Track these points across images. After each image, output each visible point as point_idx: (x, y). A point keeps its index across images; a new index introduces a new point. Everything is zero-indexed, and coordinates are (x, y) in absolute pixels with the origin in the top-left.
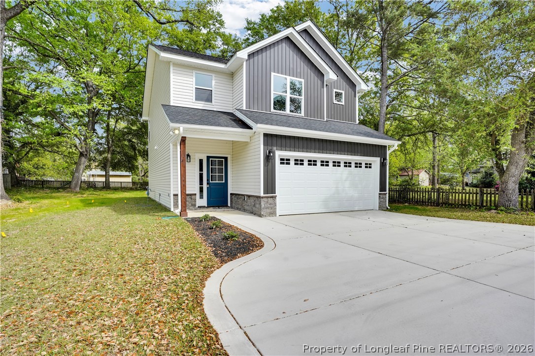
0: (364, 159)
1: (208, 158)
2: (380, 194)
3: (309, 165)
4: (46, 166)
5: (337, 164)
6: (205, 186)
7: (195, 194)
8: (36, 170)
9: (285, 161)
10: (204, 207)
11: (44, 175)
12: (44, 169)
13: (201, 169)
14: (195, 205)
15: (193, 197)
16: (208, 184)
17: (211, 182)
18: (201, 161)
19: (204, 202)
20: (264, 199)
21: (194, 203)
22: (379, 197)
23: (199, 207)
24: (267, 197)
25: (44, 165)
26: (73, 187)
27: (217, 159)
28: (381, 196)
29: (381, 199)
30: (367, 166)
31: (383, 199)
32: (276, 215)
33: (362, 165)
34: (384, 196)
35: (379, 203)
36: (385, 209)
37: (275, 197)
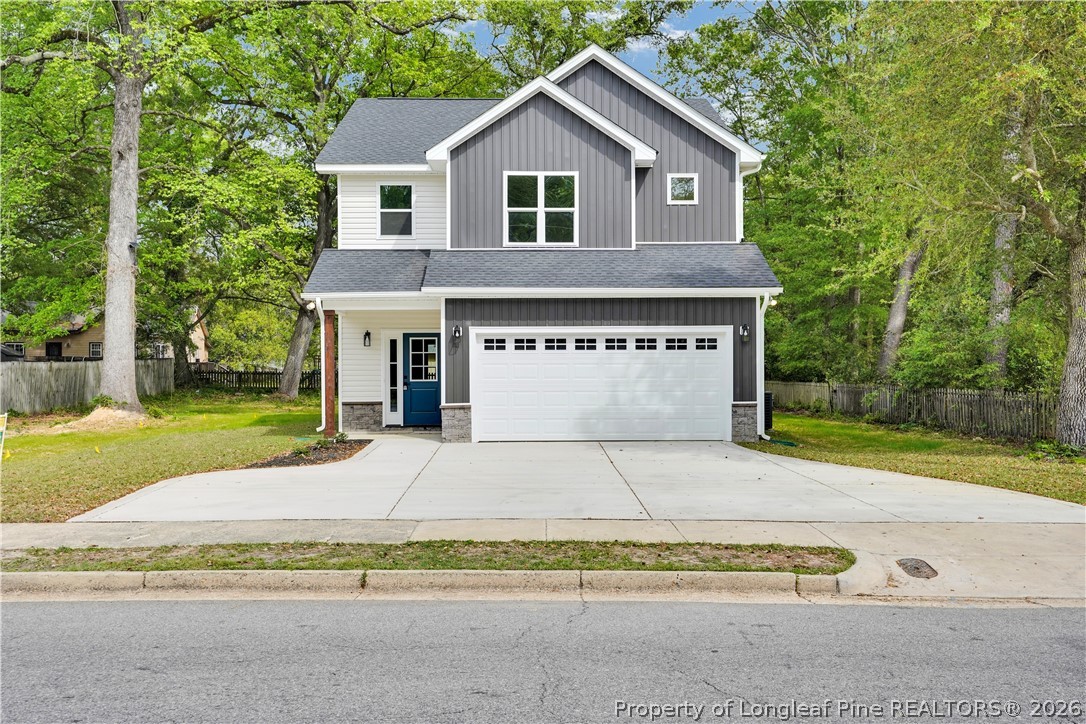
0: (691, 332)
1: (406, 336)
2: (734, 406)
3: (548, 348)
4: (266, 334)
6: (400, 388)
7: (381, 403)
8: (243, 344)
9: (494, 344)
10: (399, 426)
11: (260, 355)
12: (261, 339)
13: (393, 357)
14: (381, 423)
15: (377, 407)
16: (405, 384)
17: (411, 380)
18: (393, 343)
19: (398, 418)
20: (446, 411)
21: (378, 419)
22: (734, 412)
23: (387, 426)
24: (454, 408)
25: (261, 329)
26: (284, 389)
27: (424, 339)
28: (741, 411)
29: (741, 416)
30: (701, 344)
31: (745, 416)
32: (470, 441)
33: (688, 344)
34: (750, 412)
35: (734, 427)
36: (753, 440)
37: (469, 408)
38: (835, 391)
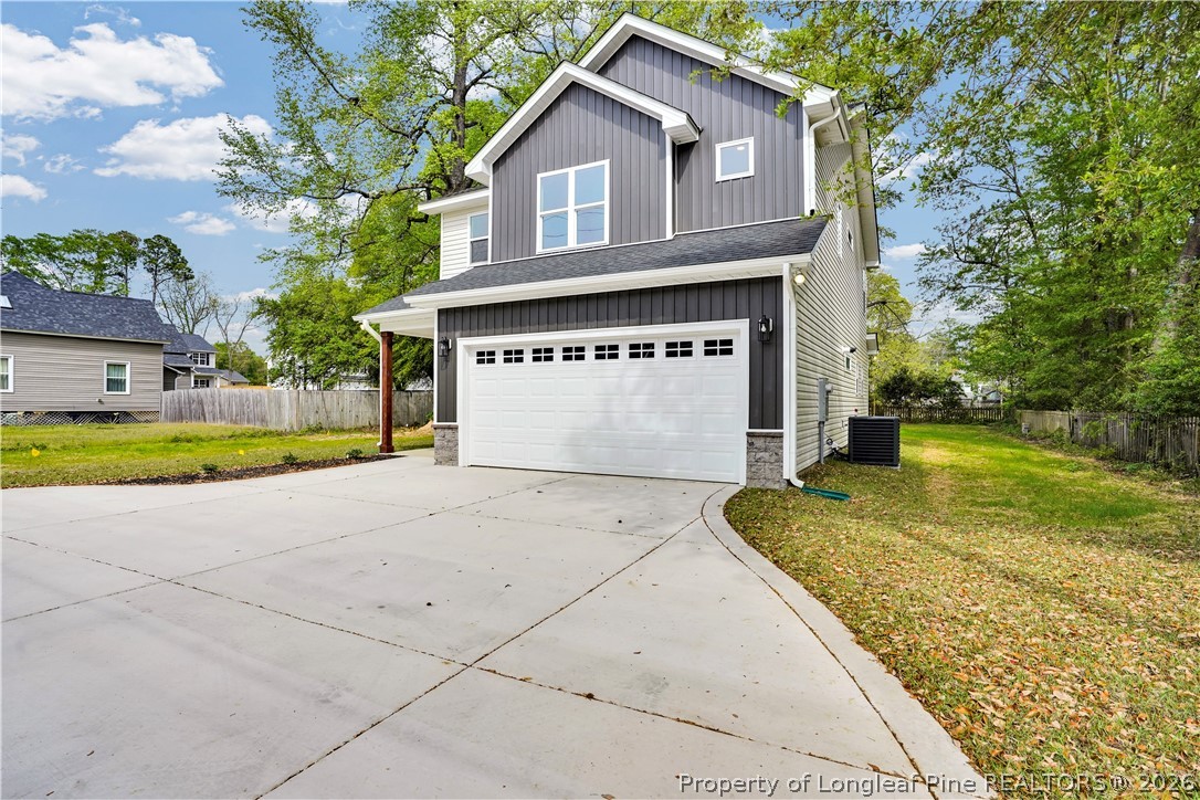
0: (698, 331)
2: (749, 435)
3: (536, 359)
5: (607, 352)
9: (486, 357)
20: (438, 431)
22: (750, 444)
24: (443, 428)
28: (759, 443)
29: (759, 450)
30: (711, 348)
31: (765, 451)
32: (457, 464)
33: (693, 349)
34: (773, 444)
35: (749, 465)
36: (777, 487)
37: (456, 428)
38: (1076, 420)
